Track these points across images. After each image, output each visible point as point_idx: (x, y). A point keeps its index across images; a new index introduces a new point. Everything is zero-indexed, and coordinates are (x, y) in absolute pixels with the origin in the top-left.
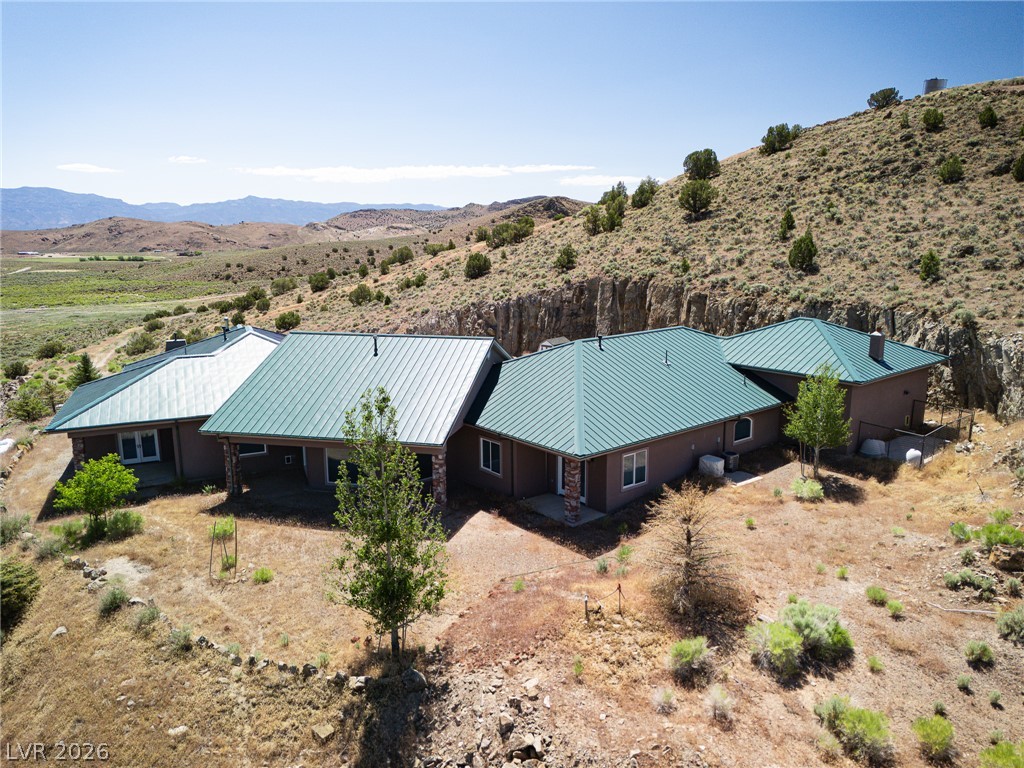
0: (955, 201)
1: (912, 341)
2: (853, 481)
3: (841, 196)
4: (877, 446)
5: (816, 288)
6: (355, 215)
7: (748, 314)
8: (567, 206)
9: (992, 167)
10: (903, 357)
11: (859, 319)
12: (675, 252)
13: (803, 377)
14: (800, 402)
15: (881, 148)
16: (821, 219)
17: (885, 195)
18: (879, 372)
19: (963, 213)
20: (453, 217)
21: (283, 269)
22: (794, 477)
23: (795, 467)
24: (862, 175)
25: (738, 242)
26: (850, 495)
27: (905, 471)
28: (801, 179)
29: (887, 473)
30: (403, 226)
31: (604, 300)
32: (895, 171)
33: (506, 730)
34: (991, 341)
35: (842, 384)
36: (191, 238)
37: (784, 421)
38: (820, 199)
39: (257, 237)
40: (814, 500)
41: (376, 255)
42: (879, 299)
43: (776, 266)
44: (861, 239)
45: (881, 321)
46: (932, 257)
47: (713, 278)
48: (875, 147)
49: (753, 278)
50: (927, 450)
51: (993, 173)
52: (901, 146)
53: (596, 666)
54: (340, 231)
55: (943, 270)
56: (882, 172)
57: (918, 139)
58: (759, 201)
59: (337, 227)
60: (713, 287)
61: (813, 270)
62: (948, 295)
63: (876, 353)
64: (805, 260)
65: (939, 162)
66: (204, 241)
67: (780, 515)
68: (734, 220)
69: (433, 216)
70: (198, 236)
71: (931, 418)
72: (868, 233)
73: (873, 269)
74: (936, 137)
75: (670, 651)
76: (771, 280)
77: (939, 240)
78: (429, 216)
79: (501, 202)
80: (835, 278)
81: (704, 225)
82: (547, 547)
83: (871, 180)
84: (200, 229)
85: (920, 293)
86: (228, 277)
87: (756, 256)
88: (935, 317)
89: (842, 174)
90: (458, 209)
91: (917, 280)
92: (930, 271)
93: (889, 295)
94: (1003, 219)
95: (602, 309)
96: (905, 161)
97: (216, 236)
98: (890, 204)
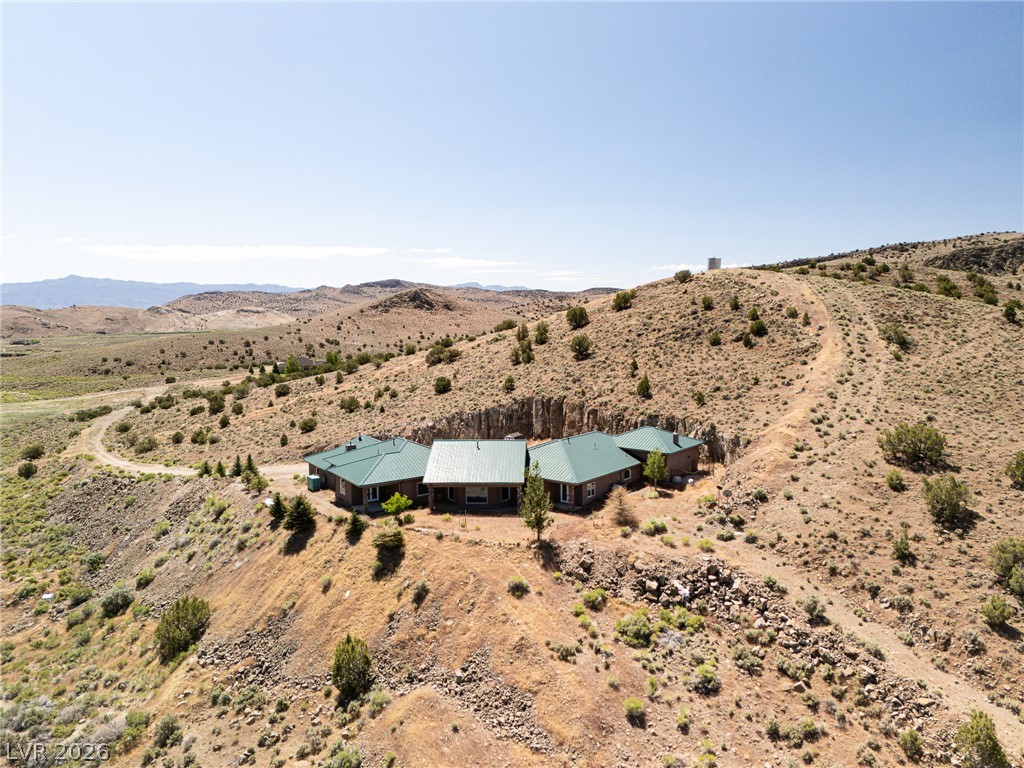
0: (715, 357)
1: (692, 435)
2: (669, 492)
3: (661, 349)
4: (678, 479)
5: (651, 407)
6: (199, 297)
7: (620, 421)
8: (431, 297)
9: (735, 336)
10: (687, 442)
11: (671, 426)
12: (574, 382)
13: (649, 452)
14: (648, 462)
15: (681, 318)
16: (651, 364)
17: (683, 350)
18: (678, 449)
19: (719, 365)
20: (305, 299)
21: (164, 363)
22: (649, 491)
23: (648, 488)
24: (672, 336)
25: (609, 377)
26: (669, 496)
27: (688, 487)
28: (639, 335)
29: (682, 488)
30: (254, 309)
31: (537, 410)
32: (688, 335)
33: (581, 550)
34: (720, 434)
35: (663, 455)
36: (15, 324)
37: (642, 470)
38: (650, 350)
39: (92, 322)
40: (655, 498)
41: (253, 346)
42: (679, 414)
43: (631, 394)
44: (672, 379)
45: (680, 424)
46: (701, 394)
47: (599, 400)
48: (678, 316)
49: (620, 401)
50: (696, 479)
51: (735, 341)
52: (691, 317)
53: (600, 536)
54: (185, 315)
55: (706, 399)
56: (681, 335)
57: (700, 314)
58: (617, 349)
59: (180, 310)
60: (601, 405)
61: (649, 397)
62: (707, 413)
63: (676, 441)
64: (645, 392)
65: (709, 331)
66: (31, 326)
67: (644, 503)
68: (604, 362)
69: (283, 298)
70: (23, 321)
71: (700, 467)
72: (675, 375)
73: (677, 397)
74: (709, 313)
75: (619, 531)
76: (630, 402)
77: (706, 381)
78: (279, 298)
79: (354, 285)
80: (660, 403)
81: (588, 363)
82: (567, 516)
83: (676, 340)
84: (26, 314)
85: (696, 411)
86: (107, 372)
87: (619, 385)
88: (701, 423)
89: (661, 334)
90: (309, 291)
91: (695, 403)
92: (701, 400)
93: (683, 412)
94: (735, 370)
95: (537, 415)
96: (693, 329)
97: (44, 321)
98: (685, 357)
